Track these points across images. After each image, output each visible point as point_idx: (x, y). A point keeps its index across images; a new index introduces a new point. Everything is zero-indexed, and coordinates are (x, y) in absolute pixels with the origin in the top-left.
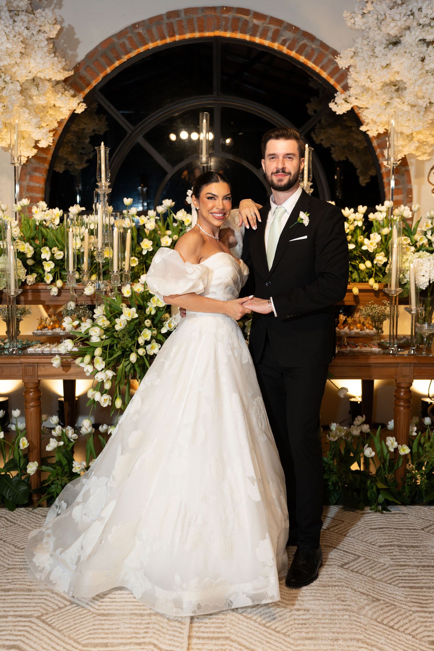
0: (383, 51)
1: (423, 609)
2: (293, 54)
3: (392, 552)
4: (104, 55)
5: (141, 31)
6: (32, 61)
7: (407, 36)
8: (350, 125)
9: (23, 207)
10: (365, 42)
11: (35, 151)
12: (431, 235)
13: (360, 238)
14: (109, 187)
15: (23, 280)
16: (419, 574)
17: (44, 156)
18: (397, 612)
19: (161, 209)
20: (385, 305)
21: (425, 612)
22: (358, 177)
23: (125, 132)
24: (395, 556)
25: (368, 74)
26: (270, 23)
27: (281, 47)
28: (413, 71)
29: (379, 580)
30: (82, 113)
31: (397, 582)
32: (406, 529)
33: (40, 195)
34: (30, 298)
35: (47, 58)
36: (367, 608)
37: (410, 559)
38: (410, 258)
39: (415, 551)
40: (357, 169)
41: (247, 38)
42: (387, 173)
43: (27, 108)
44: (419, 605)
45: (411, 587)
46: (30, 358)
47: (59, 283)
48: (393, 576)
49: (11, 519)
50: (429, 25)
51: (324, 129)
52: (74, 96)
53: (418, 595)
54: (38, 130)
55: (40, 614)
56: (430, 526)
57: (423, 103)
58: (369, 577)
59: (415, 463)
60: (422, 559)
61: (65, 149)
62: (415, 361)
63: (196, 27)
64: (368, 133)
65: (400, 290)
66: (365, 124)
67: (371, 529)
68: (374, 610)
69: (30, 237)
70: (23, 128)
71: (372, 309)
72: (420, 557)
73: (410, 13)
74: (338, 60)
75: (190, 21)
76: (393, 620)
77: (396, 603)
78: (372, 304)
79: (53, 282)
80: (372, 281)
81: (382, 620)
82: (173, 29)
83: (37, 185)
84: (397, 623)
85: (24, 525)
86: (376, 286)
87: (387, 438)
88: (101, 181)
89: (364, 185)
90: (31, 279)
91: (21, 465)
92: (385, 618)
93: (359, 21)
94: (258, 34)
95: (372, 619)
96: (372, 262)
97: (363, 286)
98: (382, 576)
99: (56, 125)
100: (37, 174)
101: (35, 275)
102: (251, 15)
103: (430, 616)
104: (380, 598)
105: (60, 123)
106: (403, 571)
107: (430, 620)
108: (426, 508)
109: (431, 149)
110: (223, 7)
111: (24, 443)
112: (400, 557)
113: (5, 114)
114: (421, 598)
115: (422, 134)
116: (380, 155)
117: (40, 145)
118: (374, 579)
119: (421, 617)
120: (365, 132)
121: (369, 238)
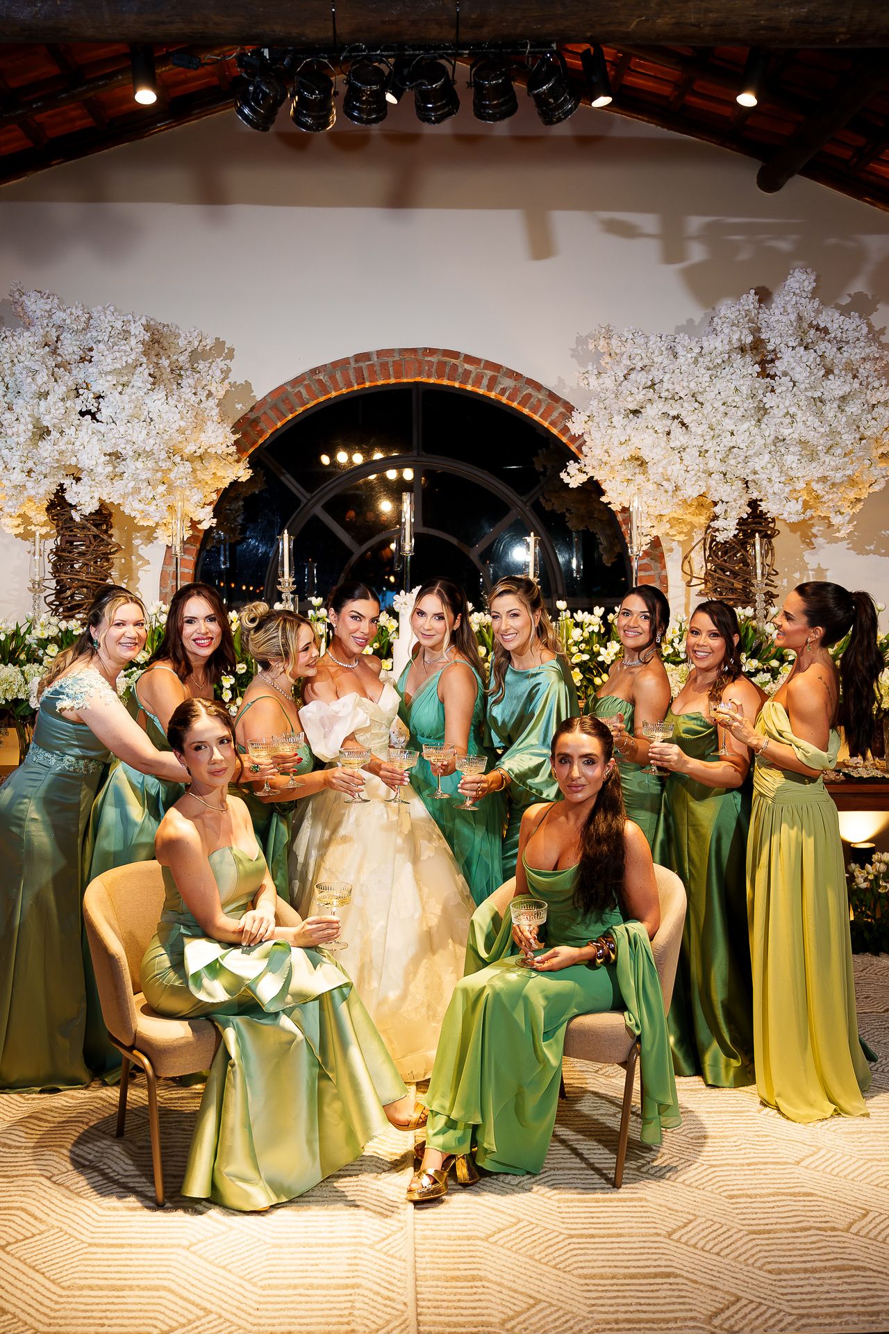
0: (622, 422)
2: (515, 405)
4: (275, 407)
5: (321, 378)
6: (203, 435)
10: (602, 406)
13: (596, 648)
14: (293, 583)
17: (197, 534)
23: (298, 501)
25: (605, 448)
26: (485, 368)
27: (500, 397)
28: (655, 450)
30: (245, 480)
35: (220, 431)
41: (457, 385)
47: (239, 701)
50: (673, 398)
52: (238, 461)
57: (670, 487)
63: (392, 371)
64: (610, 505)
66: (607, 494)
73: (650, 383)
74: (569, 424)
75: (384, 366)
79: (232, 700)
82: (362, 374)
83: (186, 570)
88: (283, 576)
93: (593, 381)
94: (470, 381)
99: (215, 497)
100: (186, 557)
102: (461, 359)
110: (426, 349)
117: (200, 527)
120: (607, 504)
121: (606, 648)
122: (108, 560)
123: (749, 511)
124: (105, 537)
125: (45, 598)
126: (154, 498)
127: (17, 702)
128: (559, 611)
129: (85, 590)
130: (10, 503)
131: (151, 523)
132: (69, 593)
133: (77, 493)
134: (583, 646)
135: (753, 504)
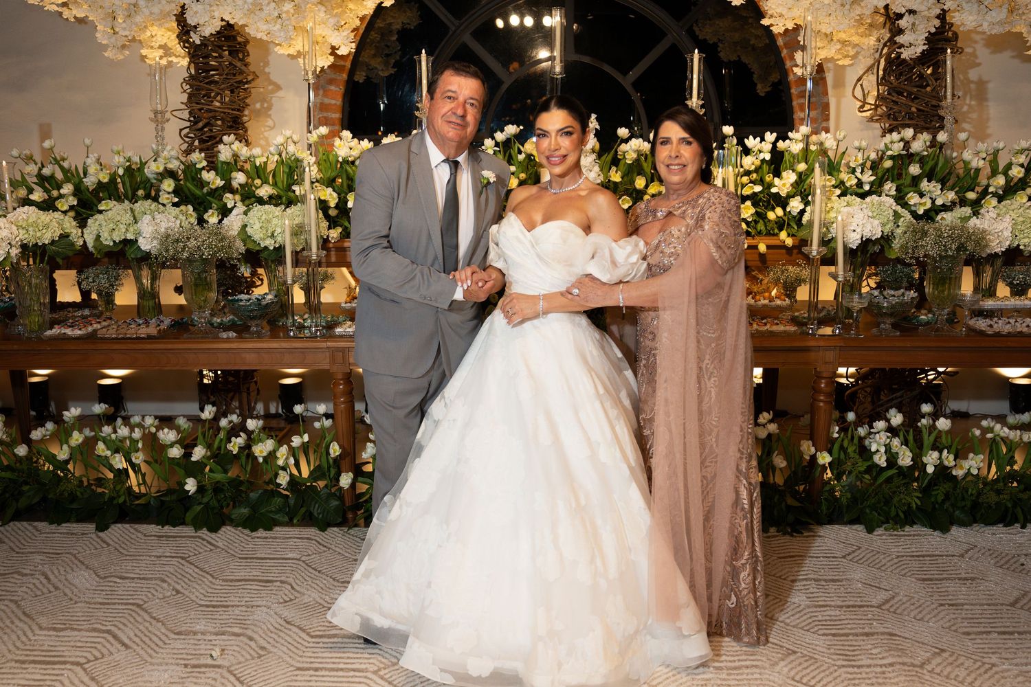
1: (850, 663)
3: (808, 589)
8: (745, 15)
9: (322, 137)
11: (332, 59)
12: (861, 173)
13: (769, 178)
15: (325, 237)
16: (843, 617)
17: (342, 63)
18: (818, 668)
19: (500, 136)
20: (801, 265)
21: (853, 666)
22: (756, 85)
23: (447, 28)
24: (812, 593)
29: (794, 627)
30: (392, 5)
31: (816, 628)
32: (823, 557)
33: (337, 116)
34: (333, 259)
36: (782, 663)
37: (830, 597)
38: (836, 205)
39: (836, 587)
40: (753, 73)
42: (796, 81)
43: (323, 5)
44: (844, 657)
45: (834, 635)
46: (339, 342)
48: (810, 620)
49: (323, 543)
51: (710, 20)
53: (843, 645)
54: (336, 33)
55: (376, 668)
56: (853, 552)
58: (781, 622)
59: (835, 472)
60: (846, 597)
61: (368, 51)
62: (842, 344)
64: (772, 28)
65: (824, 250)
66: (768, 16)
67: (780, 558)
68: (790, 666)
69: (331, 178)
70: (320, 31)
71: (783, 272)
72: (843, 595)
76: (814, 678)
77: (816, 656)
78: (783, 265)
80: (783, 235)
81: (801, 678)
83: (333, 102)
84: (819, 682)
85: (341, 551)
86: (789, 242)
87: (802, 442)
89: (763, 94)
90: (335, 234)
91: (332, 476)
92: (805, 676)
95: (788, 678)
96: (784, 208)
97: (772, 241)
98: (798, 621)
99: (358, 23)
100: (332, 88)
101: (339, 230)
103: (859, 671)
104: (796, 650)
105: (362, 19)
106: (822, 613)
107: (859, 676)
108: (846, 528)
109: (855, 50)
111: (335, 450)
112: (818, 595)
113: (296, 16)
114: (847, 648)
115: (845, 32)
116: (787, 58)
117: (339, 52)
118: (788, 625)
119: (848, 673)
120: (768, 26)
121: (780, 177)
122: (245, 89)
123: (937, 23)
124: (238, 64)
125: (181, 130)
126: (279, 17)
127: (126, 242)
128: (725, 137)
129: (219, 123)
130: (124, 25)
131: (292, 51)
132: (200, 125)
133: (196, 13)
134: (755, 175)
135: (942, 16)
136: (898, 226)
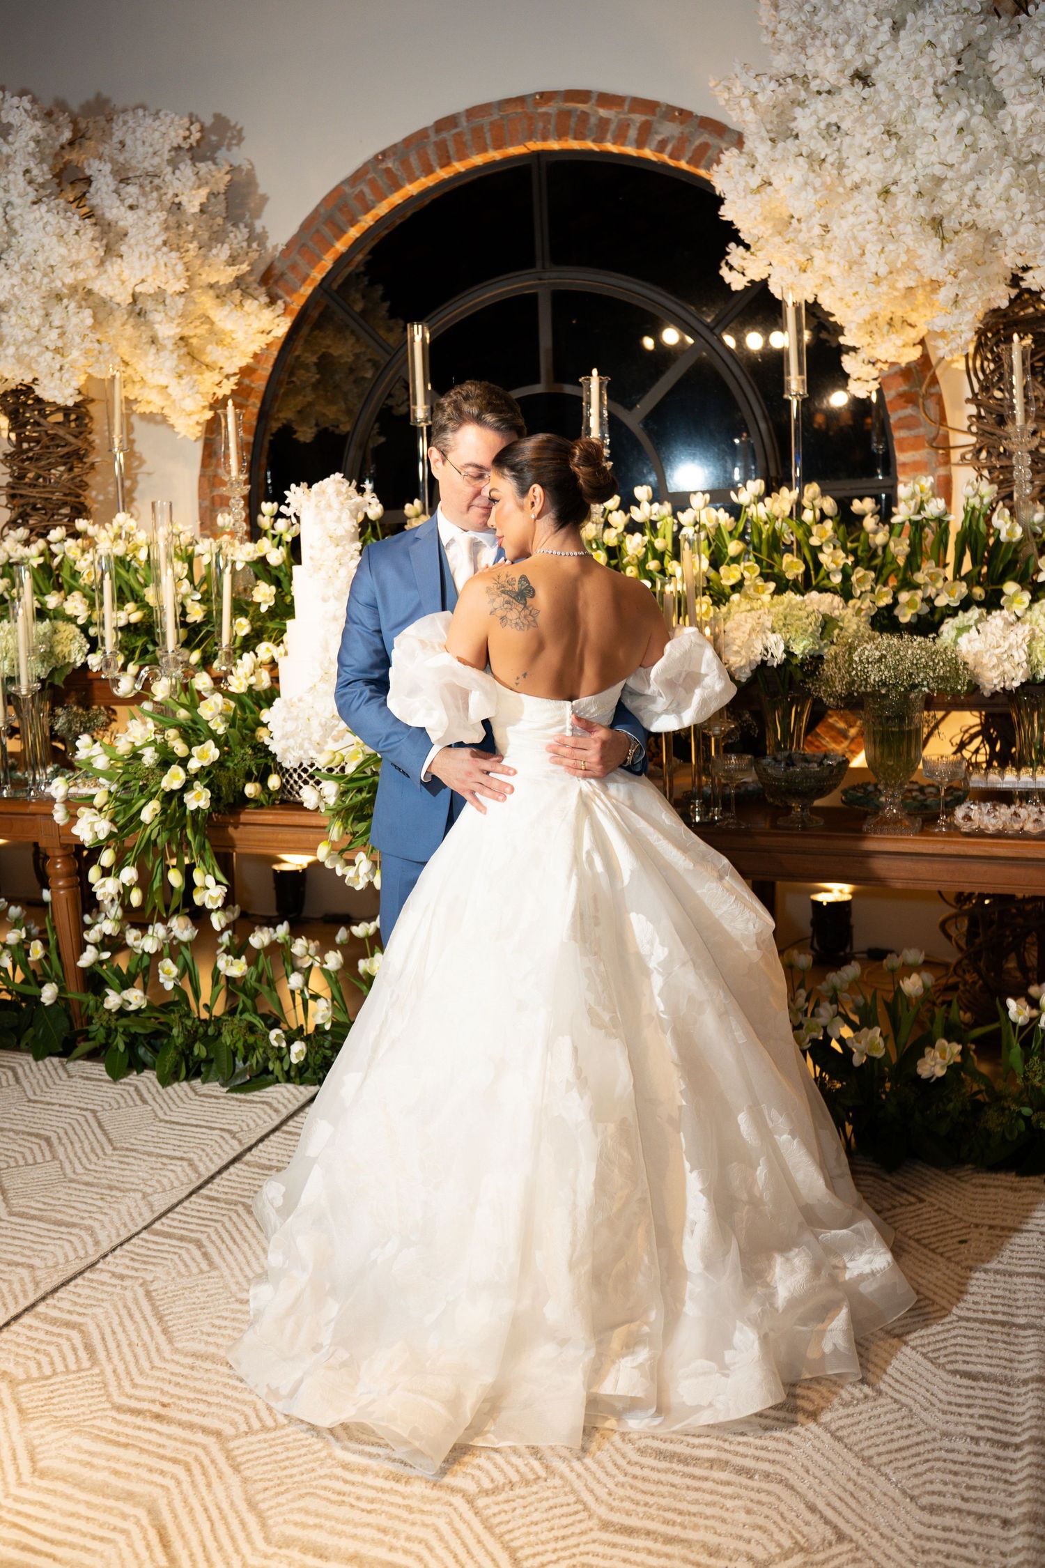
2: (683, 165)
4: (330, 221)
5: (390, 165)
7: (800, 119)
15: (78, 664)
26: (632, 110)
27: (660, 155)
41: (590, 145)
63: (489, 141)
75: (477, 132)
82: (447, 152)
90: (95, 660)
93: (739, 93)
94: (609, 136)
102: (593, 101)
110: (535, 95)
136: (832, 643)
